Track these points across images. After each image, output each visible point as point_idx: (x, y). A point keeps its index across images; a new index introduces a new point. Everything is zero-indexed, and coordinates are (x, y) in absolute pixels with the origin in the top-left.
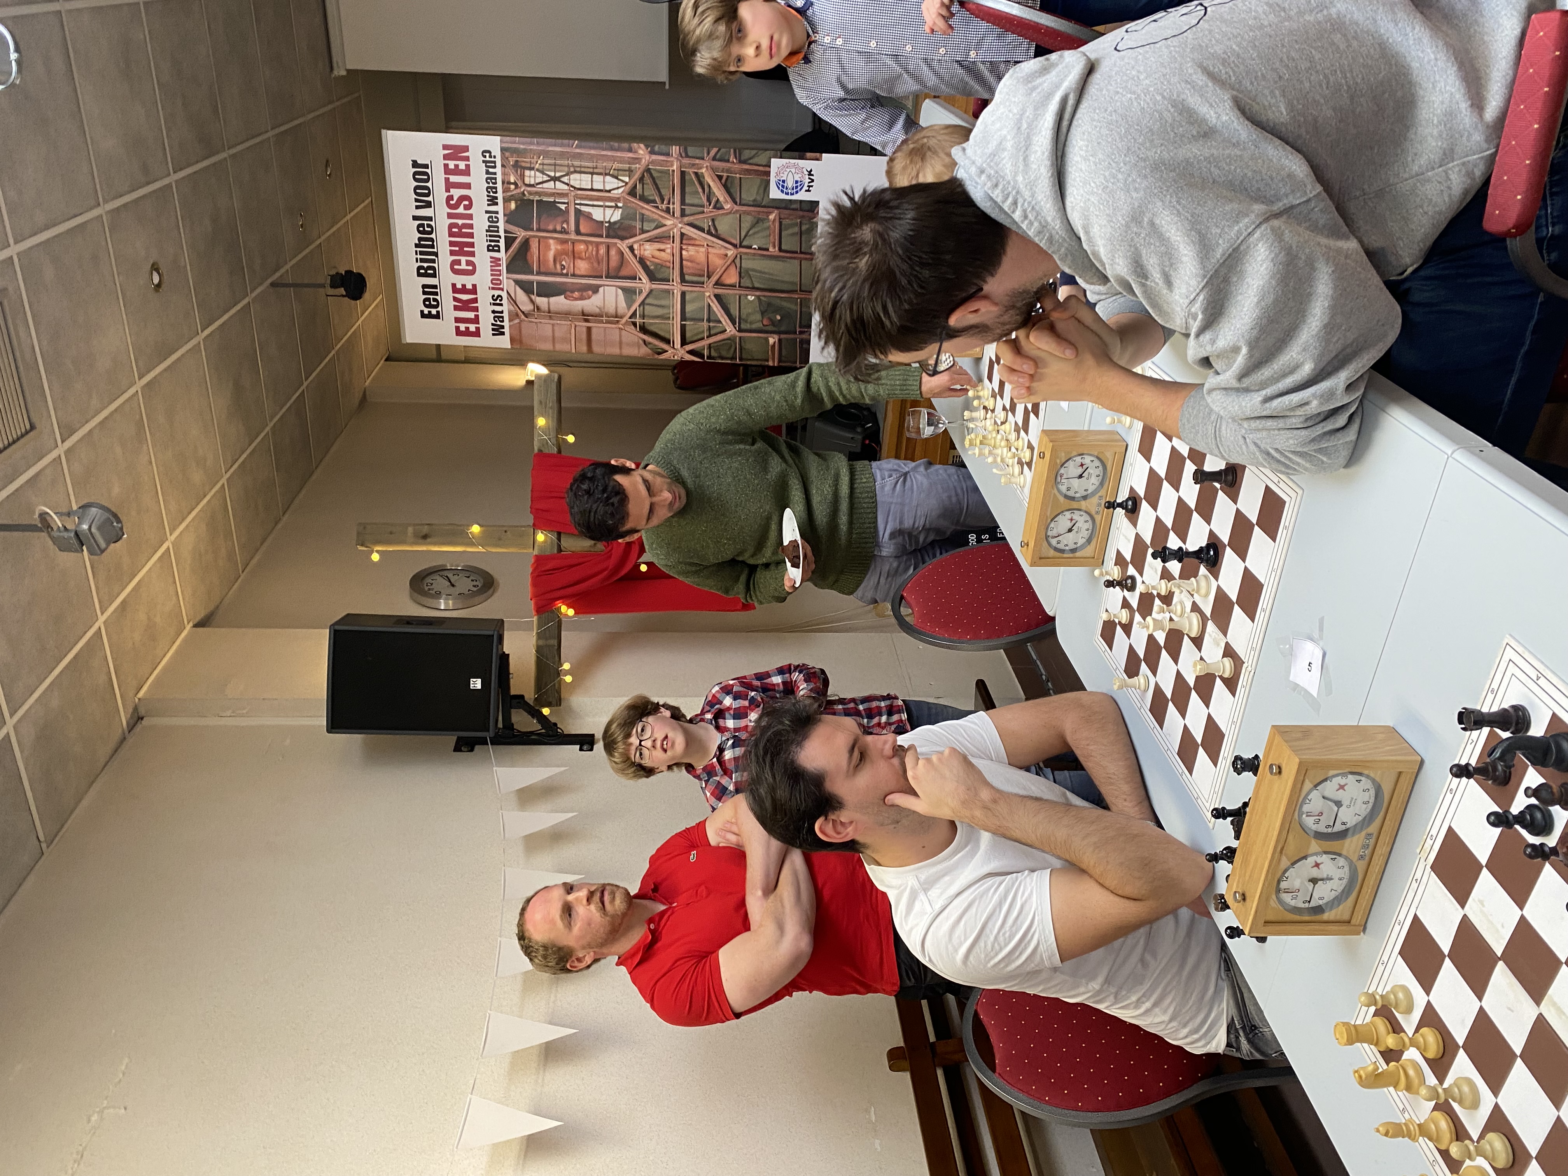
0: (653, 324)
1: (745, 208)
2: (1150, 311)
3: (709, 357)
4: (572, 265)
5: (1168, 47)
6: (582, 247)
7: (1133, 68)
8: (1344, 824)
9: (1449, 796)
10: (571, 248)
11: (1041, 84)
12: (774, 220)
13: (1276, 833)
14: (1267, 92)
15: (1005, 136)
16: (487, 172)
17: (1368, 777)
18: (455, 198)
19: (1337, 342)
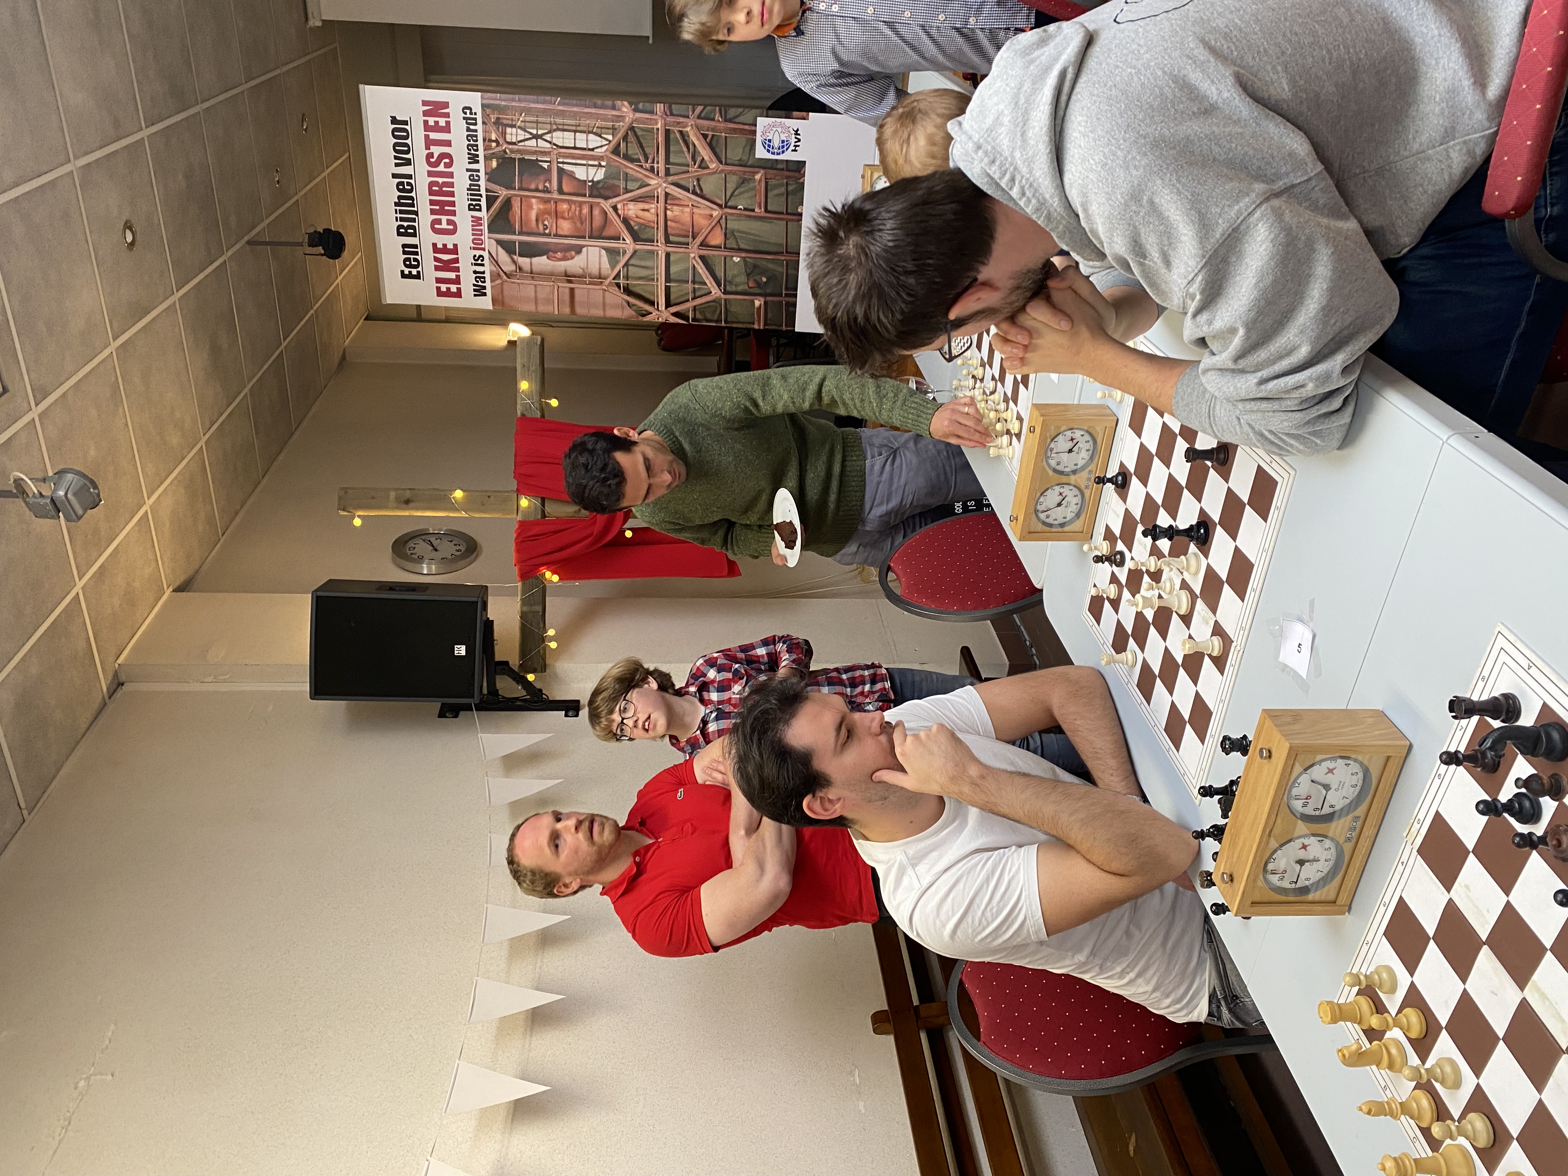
0: (637, 285)
1: (730, 168)
2: (1148, 290)
3: (694, 320)
4: (554, 225)
5: (1169, 19)
6: (565, 206)
7: (1133, 41)
8: (1331, 806)
9: (1437, 782)
10: (553, 207)
11: (1038, 57)
12: (760, 180)
13: (1265, 816)
14: (1269, 68)
15: (1003, 111)
16: (468, 130)
17: (1355, 760)
18: (436, 156)
19: (1335, 323)
